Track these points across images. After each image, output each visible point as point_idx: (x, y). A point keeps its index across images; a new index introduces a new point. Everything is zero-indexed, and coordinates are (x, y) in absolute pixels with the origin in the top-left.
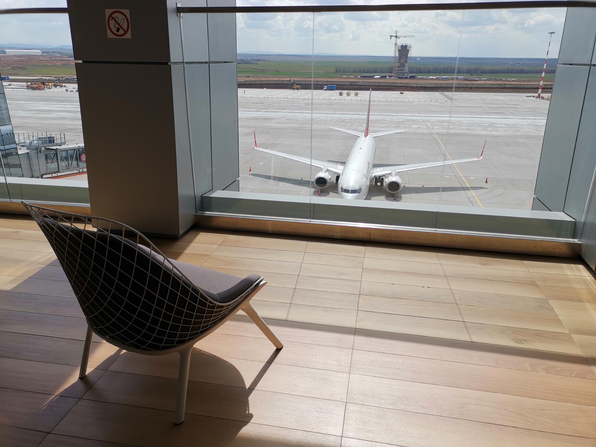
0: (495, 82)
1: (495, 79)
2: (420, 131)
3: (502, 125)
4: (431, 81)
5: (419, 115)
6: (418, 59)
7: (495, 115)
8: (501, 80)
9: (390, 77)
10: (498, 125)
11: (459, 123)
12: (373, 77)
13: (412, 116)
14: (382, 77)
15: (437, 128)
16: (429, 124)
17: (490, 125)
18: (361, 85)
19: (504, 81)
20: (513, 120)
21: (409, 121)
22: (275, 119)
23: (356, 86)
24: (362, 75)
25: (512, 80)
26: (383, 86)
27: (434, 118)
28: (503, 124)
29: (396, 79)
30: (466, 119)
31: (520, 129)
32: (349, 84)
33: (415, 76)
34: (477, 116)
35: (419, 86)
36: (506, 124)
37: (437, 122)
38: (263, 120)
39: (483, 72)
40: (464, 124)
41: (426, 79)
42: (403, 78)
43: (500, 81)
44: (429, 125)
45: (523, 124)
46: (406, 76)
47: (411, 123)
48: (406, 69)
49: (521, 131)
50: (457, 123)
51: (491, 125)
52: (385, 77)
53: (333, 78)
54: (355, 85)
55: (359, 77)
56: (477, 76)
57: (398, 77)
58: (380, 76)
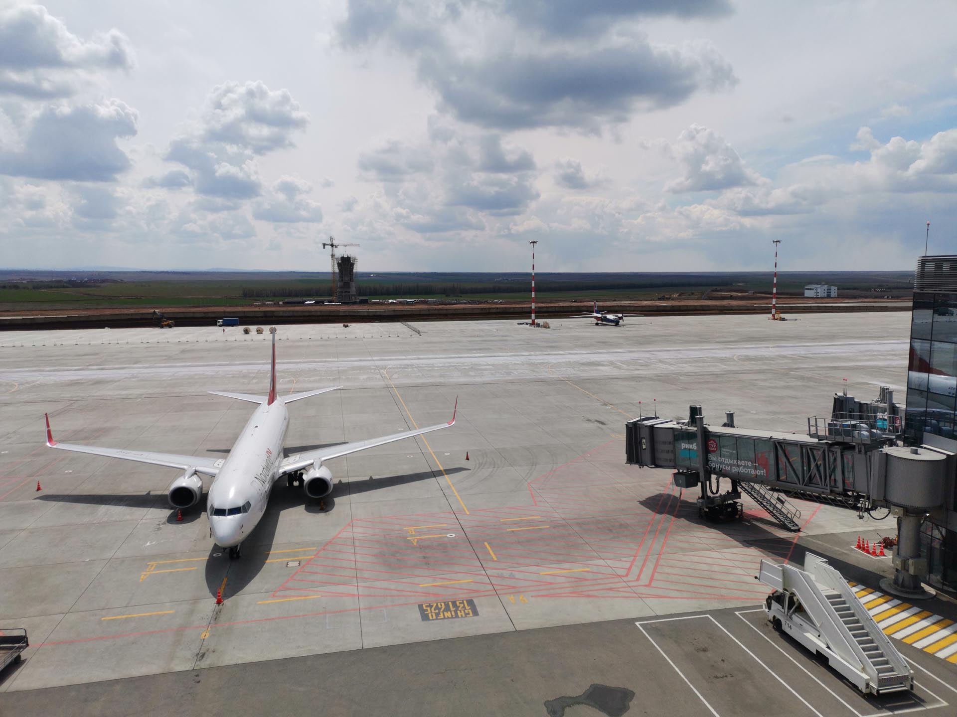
0: (477, 305)
1: (478, 301)
2: (370, 384)
3: (488, 367)
4: (391, 307)
5: (370, 358)
6: (372, 275)
7: (478, 353)
8: (486, 302)
9: (329, 302)
10: (483, 367)
11: (429, 367)
12: (303, 302)
13: (361, 360)
14: (317, 303)
15: (396, 377)
16: (385, 372)
17: (472, 368)
18: (282, 317)
19: (489, 303)
20: (503, 359)
21: (354, 368)
22: (116, 382)
23: (274, 319)
24: (286, 301)
25: (500, 303)
26: (318, 316)
27: (392, 362)
28: (489, 365)
29: (338, 305)
30: (439, 360)
31: (512, 371)
32: (262, 315)
33: (367, 299)
34: (453, 356)
35: (371, 314)
36: (493, 365)
37: (398, 368)
38: (92, 384)
39: (463, 292)
40: (436, 368)
41: (383, 304)
42: (349, 302)
43: (484, 304)
44: (385, 374)
45: (515, 364)
46: (354, 301)
47: (358, 371)
48: (353, 290)
49: (513, 373)
50: (426, 368)
51: (474, 368)
52: (323, 302)
53: (237, 306)
54: (272, 317)
55: (281, 303)
56: (454, 298)
57: (343, 301)
58: (314, 302)
